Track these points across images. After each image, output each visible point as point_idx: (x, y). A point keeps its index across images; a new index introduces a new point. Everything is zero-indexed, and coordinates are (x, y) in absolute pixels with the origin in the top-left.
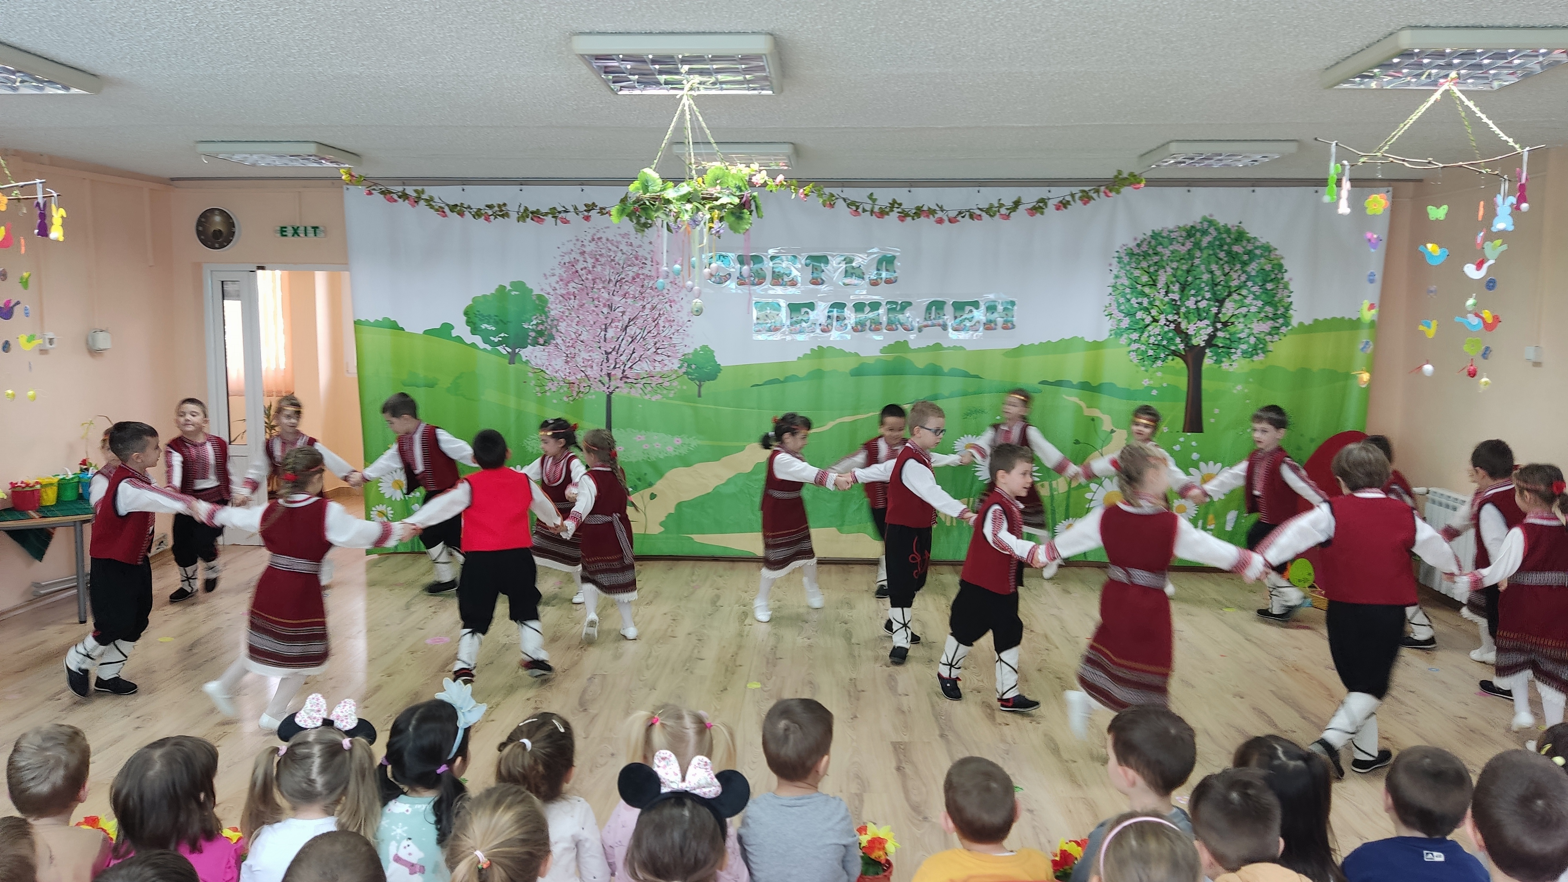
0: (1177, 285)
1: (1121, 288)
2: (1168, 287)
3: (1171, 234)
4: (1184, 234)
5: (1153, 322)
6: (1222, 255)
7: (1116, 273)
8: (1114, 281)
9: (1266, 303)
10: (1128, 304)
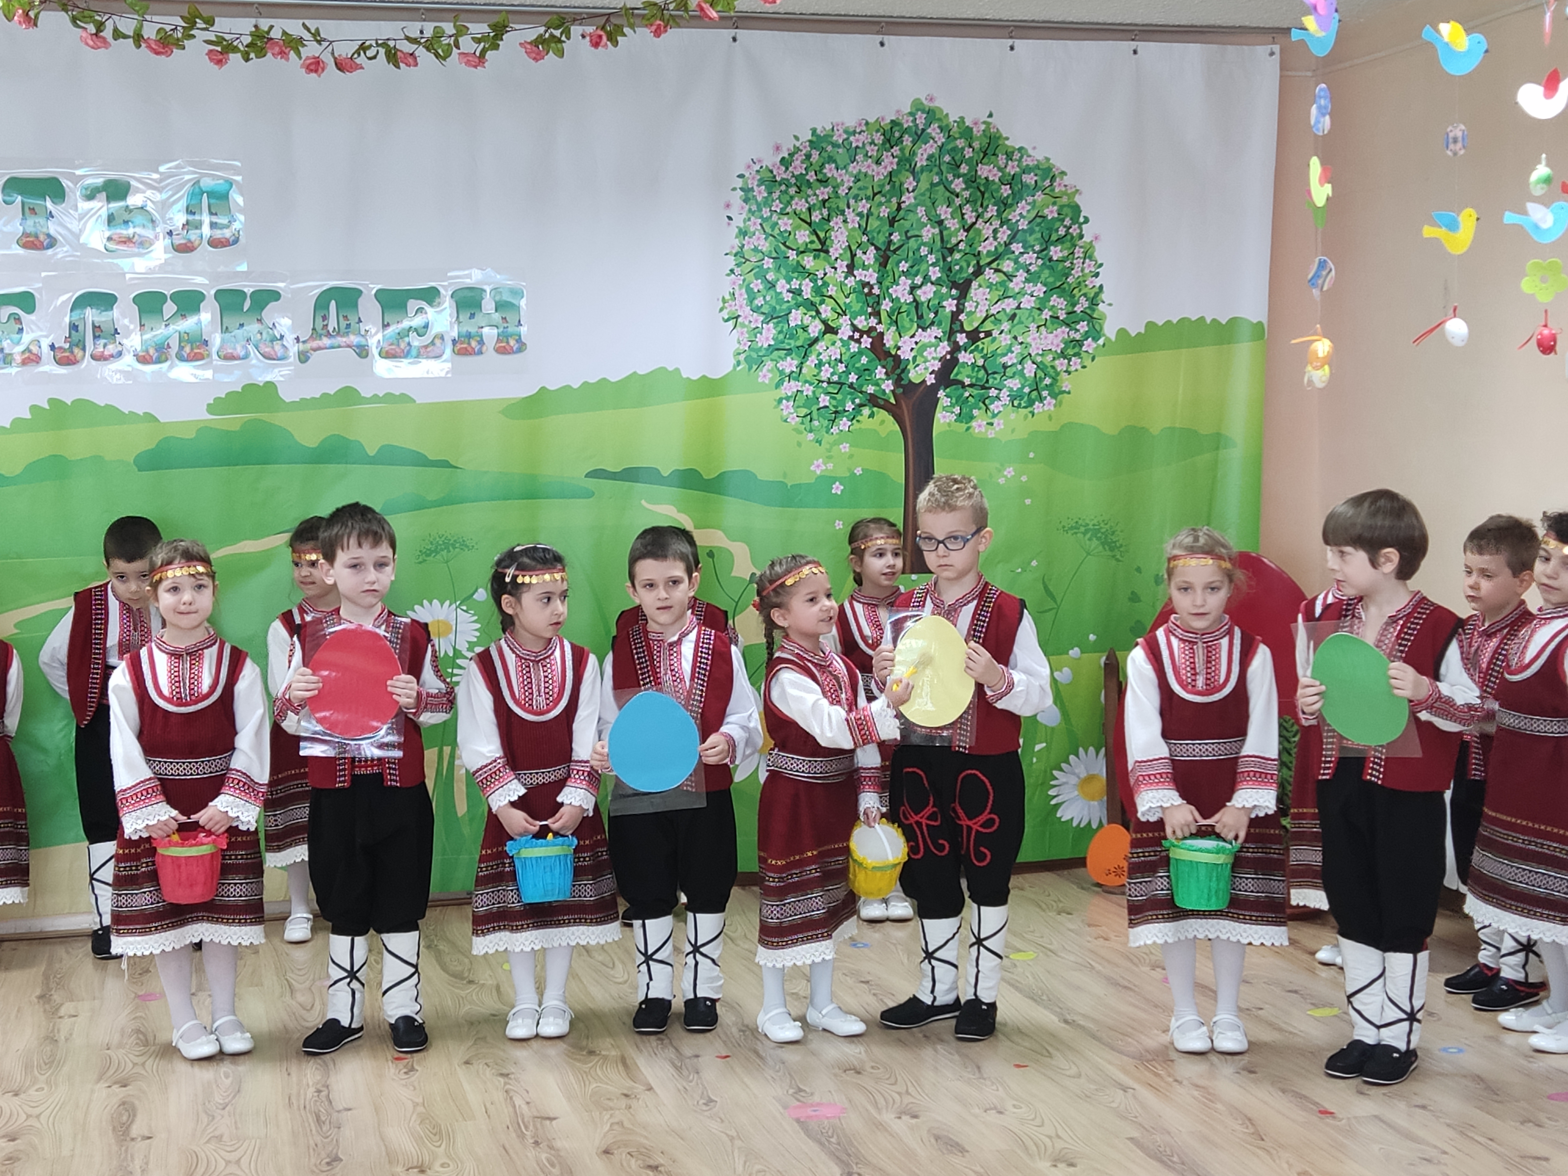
0: (872, 251)
1: (754, 259)
2: (853, 255)
3: (852, 138)
4: (879, 139)
5: (824, 333)
6: (958, 185)
7: (742, 225)
8: (737, 242)
9: (1051, 290)
10: (772, 292)
